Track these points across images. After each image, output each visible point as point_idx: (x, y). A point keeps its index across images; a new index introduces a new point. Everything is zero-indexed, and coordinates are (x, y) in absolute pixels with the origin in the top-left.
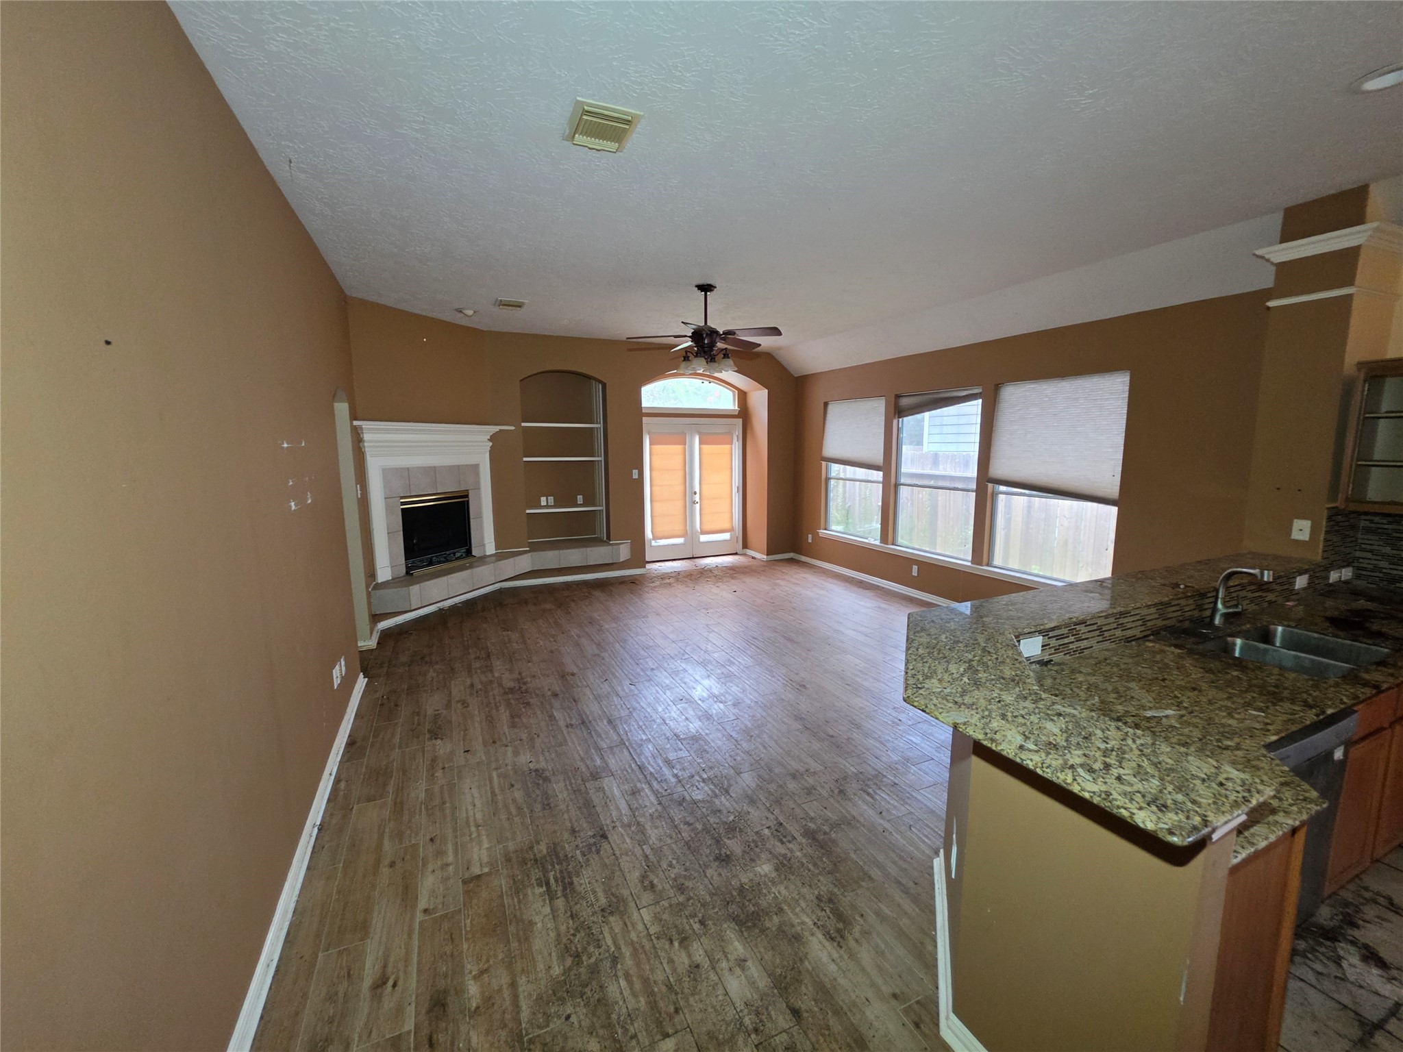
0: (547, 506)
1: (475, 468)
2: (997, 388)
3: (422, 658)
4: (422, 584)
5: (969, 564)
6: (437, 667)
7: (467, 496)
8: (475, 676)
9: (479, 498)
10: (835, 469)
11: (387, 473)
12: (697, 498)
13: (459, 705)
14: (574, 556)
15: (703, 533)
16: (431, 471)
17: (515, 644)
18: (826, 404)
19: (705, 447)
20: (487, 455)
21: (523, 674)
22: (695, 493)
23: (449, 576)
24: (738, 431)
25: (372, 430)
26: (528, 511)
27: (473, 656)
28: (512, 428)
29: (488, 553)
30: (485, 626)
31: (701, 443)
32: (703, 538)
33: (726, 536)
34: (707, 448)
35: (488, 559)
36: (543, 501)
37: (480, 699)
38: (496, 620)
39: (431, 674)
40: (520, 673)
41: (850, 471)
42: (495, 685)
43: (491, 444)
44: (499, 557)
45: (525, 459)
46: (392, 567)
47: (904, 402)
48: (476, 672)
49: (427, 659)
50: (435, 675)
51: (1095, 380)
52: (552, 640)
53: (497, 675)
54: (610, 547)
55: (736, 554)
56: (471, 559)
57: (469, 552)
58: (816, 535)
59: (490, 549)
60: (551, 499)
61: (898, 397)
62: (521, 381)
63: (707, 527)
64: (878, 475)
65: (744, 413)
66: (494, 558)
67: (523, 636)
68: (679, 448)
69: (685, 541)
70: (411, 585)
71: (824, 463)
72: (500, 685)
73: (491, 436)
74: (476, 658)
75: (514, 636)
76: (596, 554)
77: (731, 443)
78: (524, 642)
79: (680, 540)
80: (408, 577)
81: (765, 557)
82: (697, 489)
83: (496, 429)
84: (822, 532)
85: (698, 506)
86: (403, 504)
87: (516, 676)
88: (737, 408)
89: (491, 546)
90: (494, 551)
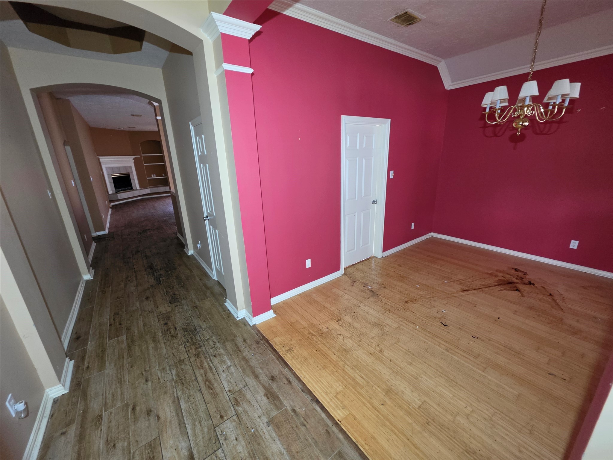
0: (154, 177)
4: (120, 194)
7: (129, 174)
9: (133, 174)
11: (107, 168)
16: (119, 168)
20: (133, 164)
23: (128, 192)
25: (102, 158)
26: (148, 178)
36: (152, 176)
43: (134, 161)
45: (145, 165)
46: (112, 190)
56: (133, 189)
62: (141, 143)
70: (117, 193)
83: (135, 157)
86: (112, 176)
89: (138, 188)
90: (139, 188)
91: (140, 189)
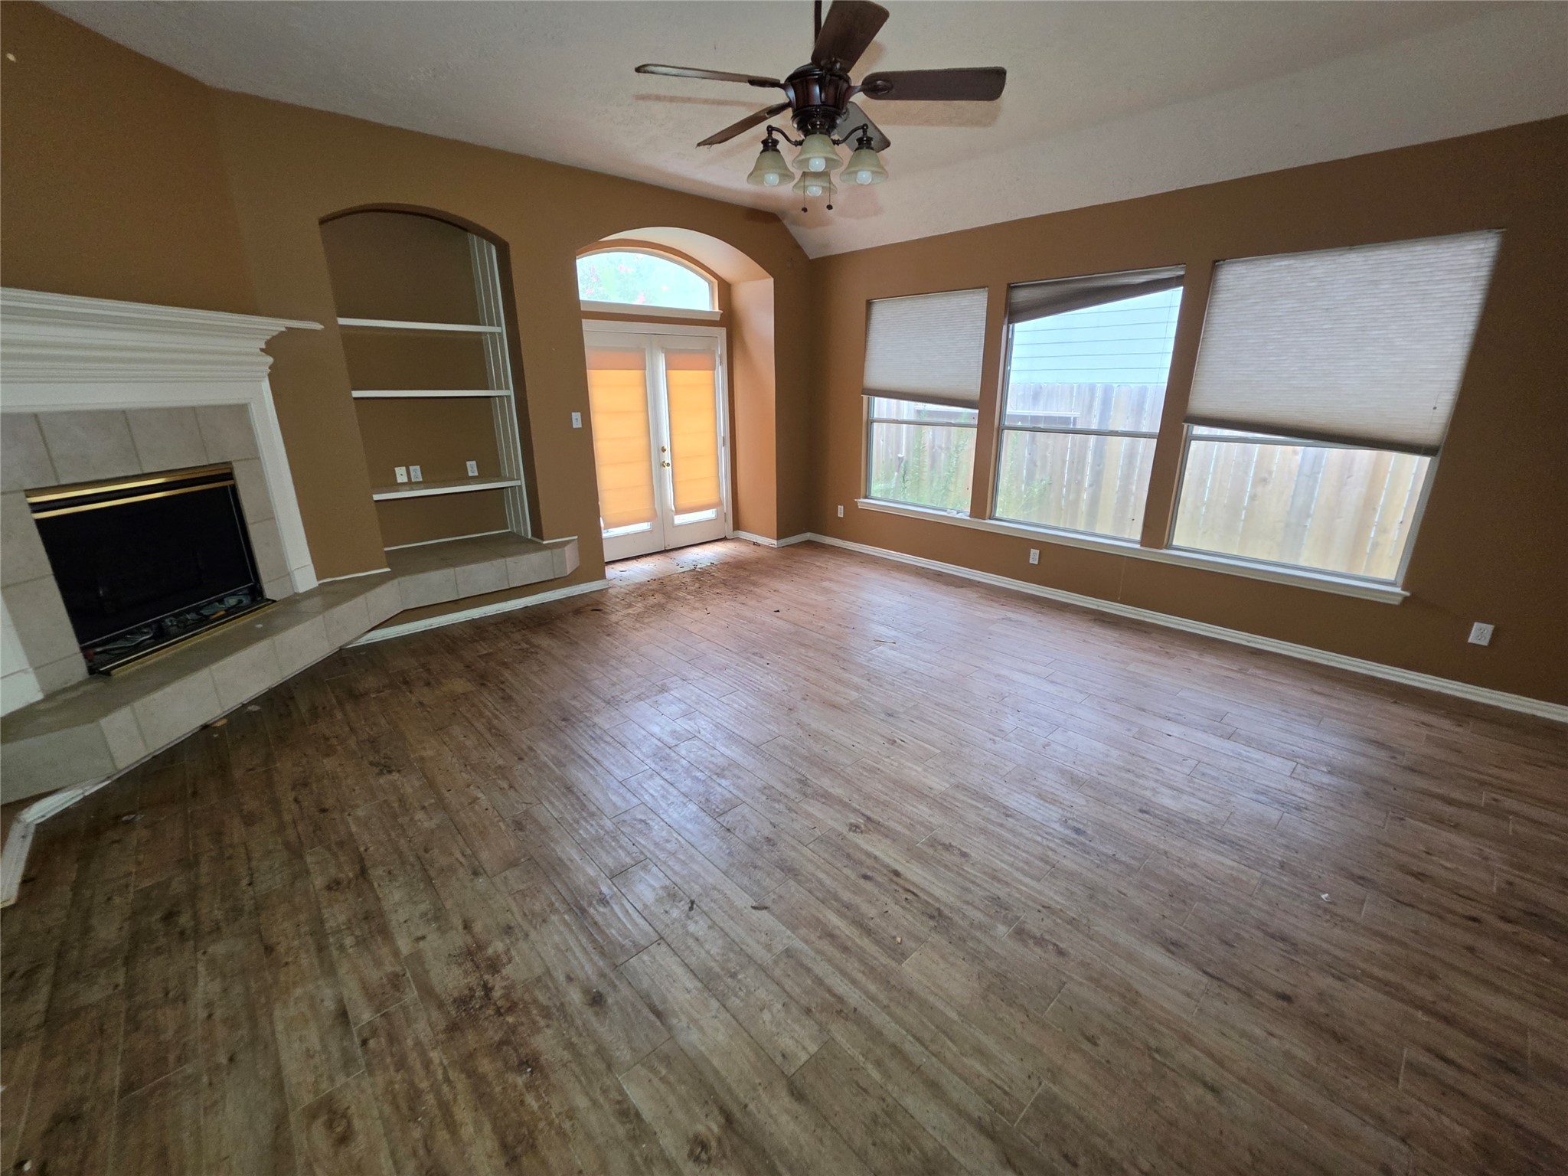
0: (410, 484)
1: (239, 412)
2: (1214, 266)
3: (169, 917)
4: (138, 704)
5: (1138, 546)
6: (218, 949)
7: (229, 476)
8: (343, 969)
9: (260, 477)
10: (882, 407)
12: (667, 457)
13: (318, 1127)
14: (483, 575)
15: (679, 512)
17: (420, 815)
18: (869, 304)
19: (676, 374)
20: (266, 385)
21: (478, 927)
22: (664, 450)
23: (214, 667)
24: (721, 349)
26: (376, 497)
27: (319, 882)
28: (318, 326)
29: (302, 588)
30: (329, 764)
31: (668, 367)
32: (679, 519)
33: (710, 514)
34: (680, 376)
35: (304, 606)
36: (401, 475)
37: (380, 1079)
38: (352, 743)
39: (205, 987)
40: (467, 926)
41: (908, 409)
42: (412, 994)
43: (270, 360)
44: (330, 595)
45: (356, 394)
46: (36, 669)
47: (1022, 296)
48: (342, 948)
49: (185, 920)
50: (216, 986)
51: (1419, 248)
52: (505, 784)
53: (404, 946)
54: (547, 553)
55: (724, 539)
56: (269, 610)
57: (256, 594)
58: (851, 508)
59: (304, 577)
60: (416, 472)
61: (1011, 288)
62: (323, 222)
63: (684, 502)
64: (970, 414)
65: (729, 319)
66: (317, 601)
67: (431, 785)
68: (635, 374)
69: (653, 526)
70: (108, 710)
71: (865, 397)
72: (427, 991)
73: (268, 343)
74: (329, 888)
75: (410, 785)
76: (525, 566)
77: (713, 369)
78: (442, 805)
79: (645, 526)
80: (97, 685)
81: (775, 542)
82: (667, 447)
83: (278, 325)
84: (862, 503)
85: (668, 469)
86: (37, 507)
87: (458, 939)
88: (717, 310)
89: (307, 581)
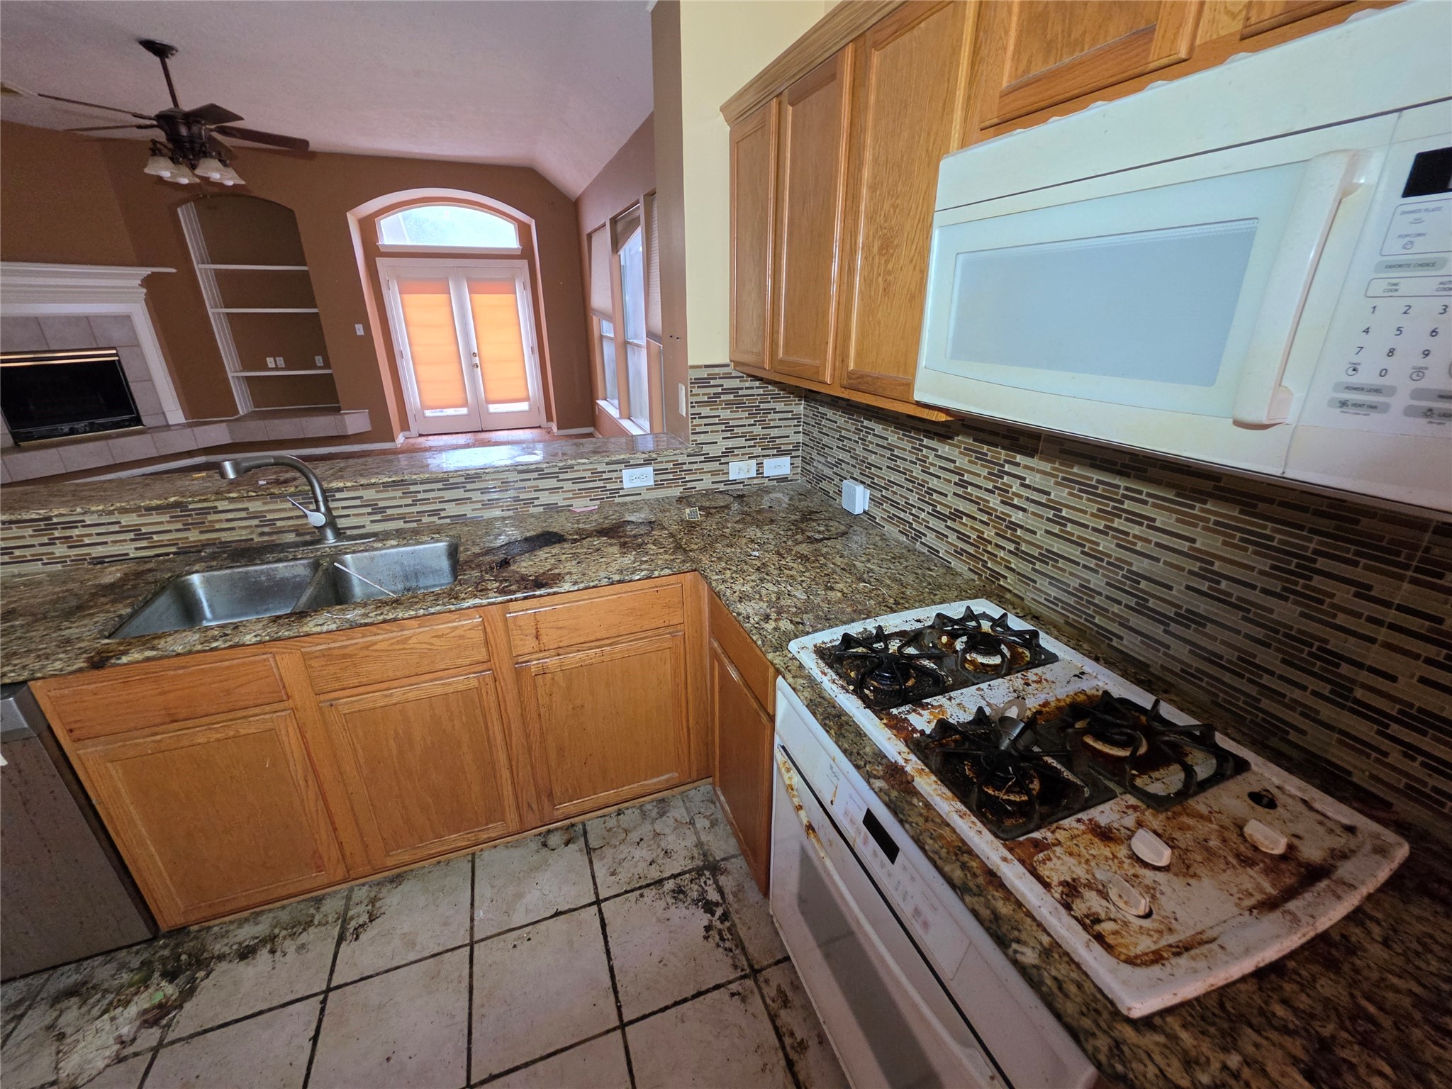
0: (276, 369)
7: (115, 354)
12: (477, 360)
15: (491, 402)
18: (589, 237)
19: (477, 297)
20: (142, 305)
22: (475, 355)
28: (174, 270)
29: (172, 422)
31: (471, 292)
32: (493, 408)
34: (481, 298)
36: (270, 362)
43: (144, 290)
55: (540, 427)
56: (142, 427)
57: (138, 421)
58: (597, 406)
59: (176, 418)
60: (281, 361)
63: (495, 396)
66: (184, 426)
68: (442, 297)
69: (468, 411)
71: (594, 318)
73: (142, 281)
77: (517, 293)
79: (464, 411)
81: (557, 431)
83: (147, 271)
85: (479, 370)
88: (518, 246)
89: (176, 415)
90: (183, 421)
91: (190, 425)
